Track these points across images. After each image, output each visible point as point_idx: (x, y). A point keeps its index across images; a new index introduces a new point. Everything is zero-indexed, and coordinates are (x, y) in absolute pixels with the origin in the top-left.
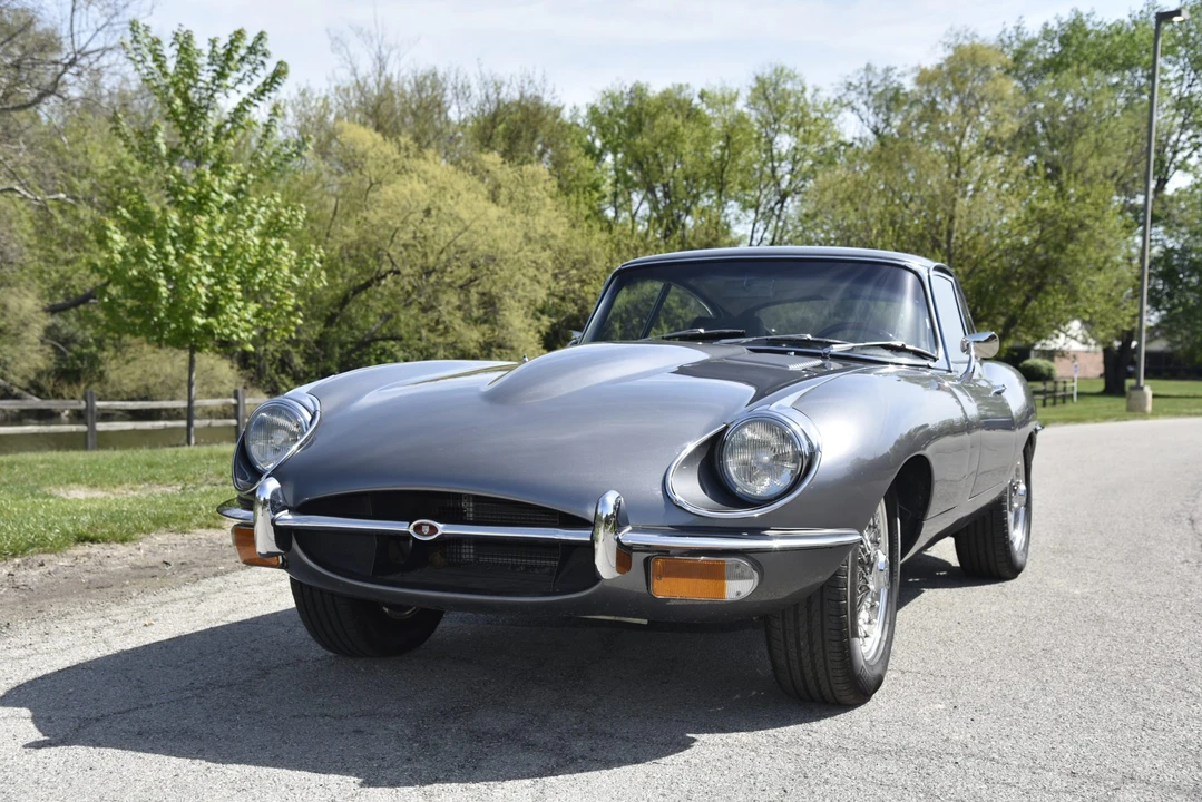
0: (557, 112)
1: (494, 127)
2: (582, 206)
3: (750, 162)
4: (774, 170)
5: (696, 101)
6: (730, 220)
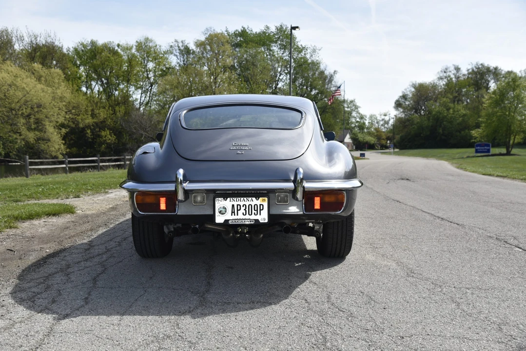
0: (61, 48)
1: (35, 53)
2: (74, 85)
3: (138, 72)
4: (148, 75)
5: (116, 48)
6: (131, 93)
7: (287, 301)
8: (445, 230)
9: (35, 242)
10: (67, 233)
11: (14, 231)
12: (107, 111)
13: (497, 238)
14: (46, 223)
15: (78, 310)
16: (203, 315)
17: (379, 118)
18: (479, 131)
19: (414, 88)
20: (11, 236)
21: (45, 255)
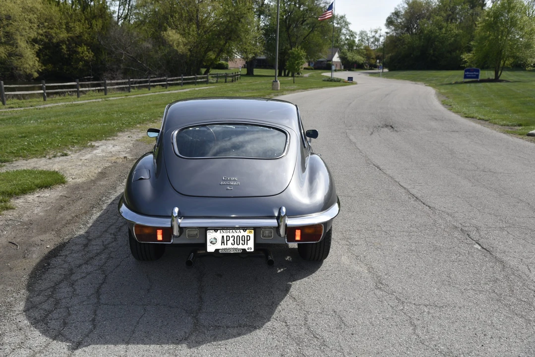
6: (108, 4)
7: (269, 324)
8: (417, 216)
9: (34, 231)
10: (61, 215)
11: (11, 212)
12: (83, 25)
13: (461, 230)
14: (41, 200)
15: (87, 336)
16: (198, 343)
17: (370, 35)
18: (469, 56)
19: (407, 4)
20: (10, 222)
21: (46, 252)
